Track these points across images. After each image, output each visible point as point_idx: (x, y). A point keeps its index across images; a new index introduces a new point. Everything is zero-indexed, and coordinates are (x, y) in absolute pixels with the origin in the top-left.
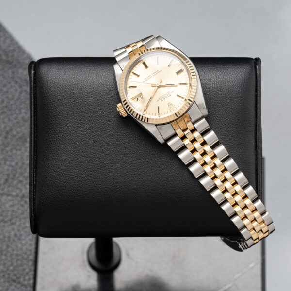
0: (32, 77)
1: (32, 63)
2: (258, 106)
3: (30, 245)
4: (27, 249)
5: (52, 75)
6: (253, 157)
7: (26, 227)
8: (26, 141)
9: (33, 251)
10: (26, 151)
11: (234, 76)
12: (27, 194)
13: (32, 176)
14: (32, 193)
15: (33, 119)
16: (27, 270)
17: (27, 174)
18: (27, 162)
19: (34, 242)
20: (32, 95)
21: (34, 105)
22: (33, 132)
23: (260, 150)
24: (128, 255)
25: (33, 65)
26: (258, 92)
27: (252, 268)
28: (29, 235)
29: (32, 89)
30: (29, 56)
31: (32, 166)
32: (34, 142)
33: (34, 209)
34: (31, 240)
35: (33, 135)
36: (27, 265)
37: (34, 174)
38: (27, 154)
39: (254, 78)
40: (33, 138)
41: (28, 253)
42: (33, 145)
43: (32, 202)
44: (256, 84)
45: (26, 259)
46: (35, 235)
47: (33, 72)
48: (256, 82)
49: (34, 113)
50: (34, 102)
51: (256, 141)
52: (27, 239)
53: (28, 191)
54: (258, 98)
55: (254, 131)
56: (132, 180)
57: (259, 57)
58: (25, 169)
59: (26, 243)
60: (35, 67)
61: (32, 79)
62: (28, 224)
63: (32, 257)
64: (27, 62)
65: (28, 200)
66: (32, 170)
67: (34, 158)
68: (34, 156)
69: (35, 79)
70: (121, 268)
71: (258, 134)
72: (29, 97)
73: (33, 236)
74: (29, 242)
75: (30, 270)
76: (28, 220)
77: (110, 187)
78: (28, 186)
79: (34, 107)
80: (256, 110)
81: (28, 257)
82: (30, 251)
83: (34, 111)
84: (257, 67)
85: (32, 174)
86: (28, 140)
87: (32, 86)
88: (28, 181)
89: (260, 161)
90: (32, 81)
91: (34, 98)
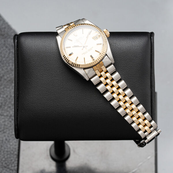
0: (16, 44)
1: (16, 35)
2: (152, 61)
3: (15, 145)
4: (13, 148)
5: (27, 42)
6: (150, 92)
7: (13, 135)
8: (13, 83)
9: (17, 149)
10: (12, 88)
11: (138, 43)
12: (13, 115)
13: (16, 104)
14: (16, 114)
15: (16, 69)
16: (13, 161)
17: (13, 102)
18: (13, 95)
19: (17, 144)
20: (16, 55)
21: (17, 61)
22: (16, 77)
23: (154, 88)
24: (74, 151)
25: (17, 37)
26: (152, 53)
27: (149, 159)
28: (14, 139)
29: (16, 51)
30: (14, 31)
31: (16, 98)
32: (17, 83)
33: (17, 124)
34: (15, 142)
35: (16, 79)
36: (14, 157)
37: (17, 103)
38: (13, 90)
39: (150, 44)
40: (16, 81)
41: (14, 150)
42: (16, 85)
43: (16, 120)
44: (151, 48)
45: (13, 154)
46: (18, 140)
47: (16, 41)
48: (151, 47)
49: (17, 66)
50: (17, 59)
51: (151, 83)
52: (13, 142)
53: (14, 113)
54: (152, 56)
55: (150, 76)
56: (76, 106)
57: (153, 32)
58: (12, 99)
59: (13, 144)
60: (17, 38)
61: (16, 45)
62: (14, 133)
63: (16, 153)
64: (13, 35)
65: (13, 118)
66: (16, 100)
67: (17, 93)
68: (17, 91)
69: (17, 45)
70: (70, 159)
71: (152, 78)
72: (14, 56)
73: (16, 140)
74: (15, 144)
75: (15, 160)
76: (14, 130)
77: (63, 110)
78: (13, 110)
79: (17, 62)
80: (151, 64)
81: (14, 153)
82: (15, 149)
83: (17, 65)
84: (152, 38)
85: (16, 103)
86: (14, 82)
87: (16, 50)
88: (13, 107)
89: (154, 95)
90: (16, 47)
91: (17, 57)
